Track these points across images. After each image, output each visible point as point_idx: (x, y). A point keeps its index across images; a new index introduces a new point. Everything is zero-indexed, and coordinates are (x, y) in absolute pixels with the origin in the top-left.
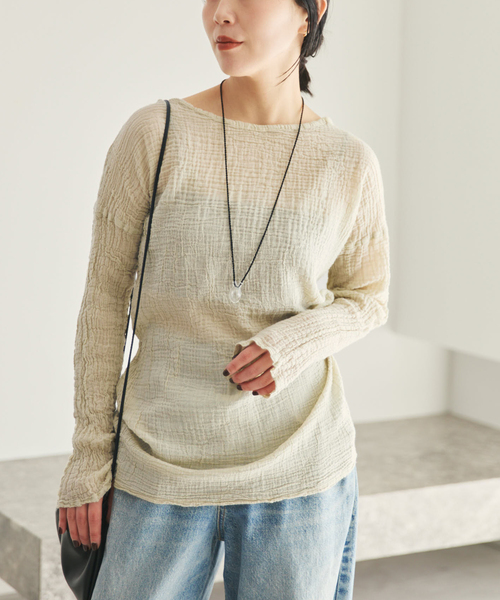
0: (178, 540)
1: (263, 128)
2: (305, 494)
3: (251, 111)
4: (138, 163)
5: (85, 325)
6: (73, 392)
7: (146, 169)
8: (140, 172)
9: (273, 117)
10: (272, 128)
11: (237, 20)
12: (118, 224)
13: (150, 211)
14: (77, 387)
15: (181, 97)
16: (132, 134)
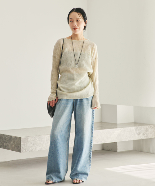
0: (68, 105)
1: (78, 41)
2: (87, 98)
3: (76, 39)
4: (59, 47)
5: (52, 74)
6: (51, 85)
7: (60, 48)
8: (59, 49)
9: (80, 39)
10: (79, 41)
11: (77, 25)
12: (56, 57)
13: (61, 55)
14: (51, 84)
15: (65, 37)
16: (58, 43)
